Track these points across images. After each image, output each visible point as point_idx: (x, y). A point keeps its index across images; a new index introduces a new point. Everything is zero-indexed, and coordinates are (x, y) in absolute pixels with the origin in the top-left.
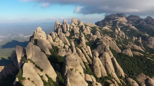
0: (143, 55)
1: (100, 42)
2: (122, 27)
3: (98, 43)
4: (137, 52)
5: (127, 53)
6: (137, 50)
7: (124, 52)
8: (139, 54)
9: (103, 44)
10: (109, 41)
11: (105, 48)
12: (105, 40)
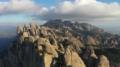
0: (99, 48)
1: (69, 41)
2: (63, 29)
3: (67, 43)
4: (95, 47)
5: (90, 48)
6: (95, 45)
7: (87, 48)
8: (97, 48)
9: (73, 43)
10: (76, 40)
11: (75, 46)
12: (72, 40)
